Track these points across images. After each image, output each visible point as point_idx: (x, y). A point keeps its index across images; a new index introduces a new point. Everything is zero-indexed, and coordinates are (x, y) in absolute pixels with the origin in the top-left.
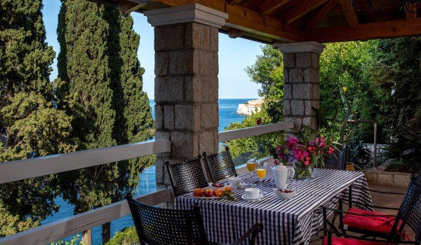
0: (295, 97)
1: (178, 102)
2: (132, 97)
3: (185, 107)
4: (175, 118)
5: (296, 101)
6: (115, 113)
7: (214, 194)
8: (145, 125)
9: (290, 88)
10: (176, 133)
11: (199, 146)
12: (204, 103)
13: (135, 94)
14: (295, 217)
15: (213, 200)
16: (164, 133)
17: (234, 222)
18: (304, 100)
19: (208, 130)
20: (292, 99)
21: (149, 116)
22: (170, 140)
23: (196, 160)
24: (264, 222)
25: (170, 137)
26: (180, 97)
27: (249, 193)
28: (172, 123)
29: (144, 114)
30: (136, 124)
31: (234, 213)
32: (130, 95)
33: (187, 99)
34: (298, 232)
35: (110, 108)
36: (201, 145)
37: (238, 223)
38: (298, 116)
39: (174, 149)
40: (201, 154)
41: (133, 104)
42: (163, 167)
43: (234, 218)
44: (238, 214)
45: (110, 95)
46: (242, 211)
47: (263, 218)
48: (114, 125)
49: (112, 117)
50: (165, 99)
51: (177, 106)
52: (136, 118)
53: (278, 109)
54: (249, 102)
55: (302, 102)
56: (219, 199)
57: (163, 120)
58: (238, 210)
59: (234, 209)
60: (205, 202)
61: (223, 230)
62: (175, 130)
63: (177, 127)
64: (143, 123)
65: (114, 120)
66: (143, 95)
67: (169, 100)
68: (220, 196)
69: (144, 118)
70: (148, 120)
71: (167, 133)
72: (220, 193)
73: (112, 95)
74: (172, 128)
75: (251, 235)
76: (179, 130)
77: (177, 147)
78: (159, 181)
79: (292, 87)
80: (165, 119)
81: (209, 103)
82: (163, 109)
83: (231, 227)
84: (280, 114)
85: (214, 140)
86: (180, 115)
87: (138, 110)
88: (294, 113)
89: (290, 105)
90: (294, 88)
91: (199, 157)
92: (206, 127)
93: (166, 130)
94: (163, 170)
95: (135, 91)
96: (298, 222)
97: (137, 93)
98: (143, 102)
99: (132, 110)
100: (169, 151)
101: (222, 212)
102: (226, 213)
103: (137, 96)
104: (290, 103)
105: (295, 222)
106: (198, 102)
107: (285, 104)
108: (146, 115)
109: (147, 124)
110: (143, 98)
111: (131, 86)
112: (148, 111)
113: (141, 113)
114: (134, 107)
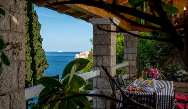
0: (129, 52)
5: (130, 54)
6: (32, 58)
9: (127, 49)
12: (113, 56)
13: (39, 50)
18: (133, 54)
21: (45, 59)
25: (100, 69)
26: (105, 53)
28: (101, 63)
29: (43, 58)
30: (40, 63)
32: (37, 50)
33: (108, 54)
35: (30, 56)
36: (112, 72)
41: (38, 54)
45: (30, 50)
48: (32, 63)
50: (98, 54)
52: (40, 60)
54: (80, 53)
57: (97, 62)
63: (103, 65)
65: (31, 61)
66: (42, 50)
67: (100, 54)
70: (45, 62)
74: (101, 65)
77: (103, 73)
78: (95, 87)
82: (97, 58)
87: (40, 57)
88: (129, 59)
89: (127, 56)
90: (129, 49)
98: (42, 53)
100: (100, 74)
103: (40, 51)
108: (44, 59)
109: (44, 63)
110: (42, 51)
111: (38, 46)
112: (45, 57)
113: (42, 58)
114: (38, 56)
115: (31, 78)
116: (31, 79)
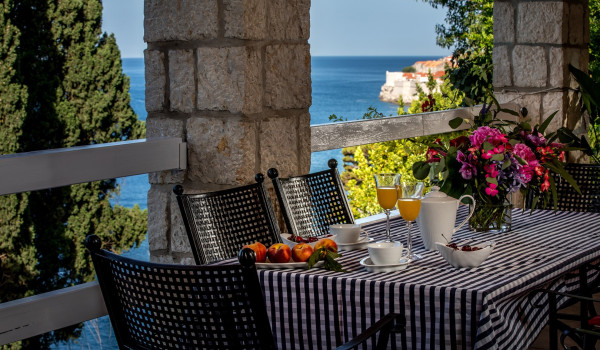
0: (523, 38)
1: (205, 41)
2: (75, 48)
3: (223, 52)
4: (197, 81)
5: (527, 49)
6: (25, 94)
7: (294, 256)
8: (112, 129)
9: (510, 12)
10: (200, 120)
11: (259, 155)
12: (272, 43)
13: (81, 40)
14: (479, 297)
15: (289, 270)
16: (169, 121)
17: (341, 318)
18: (546, 46)
19: (283, 113)
20: (516, 42)
21: (121, 103)
22: (185, 140)
23: (250, 186)
24: (408, 313)
25: (185, 132)
26: (209, 27)
27: (377, 251)
28: (190, 95)
29: (108, 97)
30: (86, 126)
31: (339, 297)
32: (67, 42)
33: (229, 33)
34: (485, 328)
35: (13, 80)
36: (264, 152)
37: (349, 319)
38: (530, 89)
39: (194, 163)
40: (265, 173)
41: (77, 69)
42: (168, 210)
43: (340, 307)
44: (348, 298)
45: (11, 43)
46: (358, 289)
47: (407, 303)
48: (24, 127)
49: (18, 105)
50: (171, 33)
51: (201, 51)
52: (86, 108)
53: (479, 70)
54: (417, 66)
55: (540, 52)
56: (304, 268)
57: (167, 87)
58: (348, 288)
59: (339, 287)
60: (271, 275)
61: (314, 337)
62: (198, 112)
63: (202, 105)
64: (107, 123)
65: (23, 113)
66: (102, 42)
67: (182, 36)
68: (307, 260)
69: (108, 108)
70: (121, 116)
71: (177, 122)
72: (308, 254)
73: (17, 42)
74: (189, 108)
75: (378, 334)
76: (208, 113)
77: (202, 157)
78: (158, 246)
79: (516, 12)
80: (172, 85)
81: (286, 43)
82: (166, 61)
83: (332, 328)
84: (482, 83)
85: (299, 140)
86: (211, 75)
87: (91, 85)
88: (520, 81)
89: (510, 60)
90: (521, 13)
91: (260, 178)
92: (279, 105)
93: (175, 114)
94: (168, 218)
95: (82, 32)
96: (484, 308)
97: (88, 35)
98: (104, 63)
99: (75, 85)
100: (183, 167)
101: (312, 296)
102: (321, 296)
103: (87, 45)
104: (510, 54)
105: (478, 307)
106: (256, 40)
107: (498, 55)
108: (114, 100)
109: (117, 128)
110: (105, 50)
111: (71, 16)
112: (120, 88)
113: (99, 93)
114: (78, 78)
115: (18, 222)
116: (24, 228)
